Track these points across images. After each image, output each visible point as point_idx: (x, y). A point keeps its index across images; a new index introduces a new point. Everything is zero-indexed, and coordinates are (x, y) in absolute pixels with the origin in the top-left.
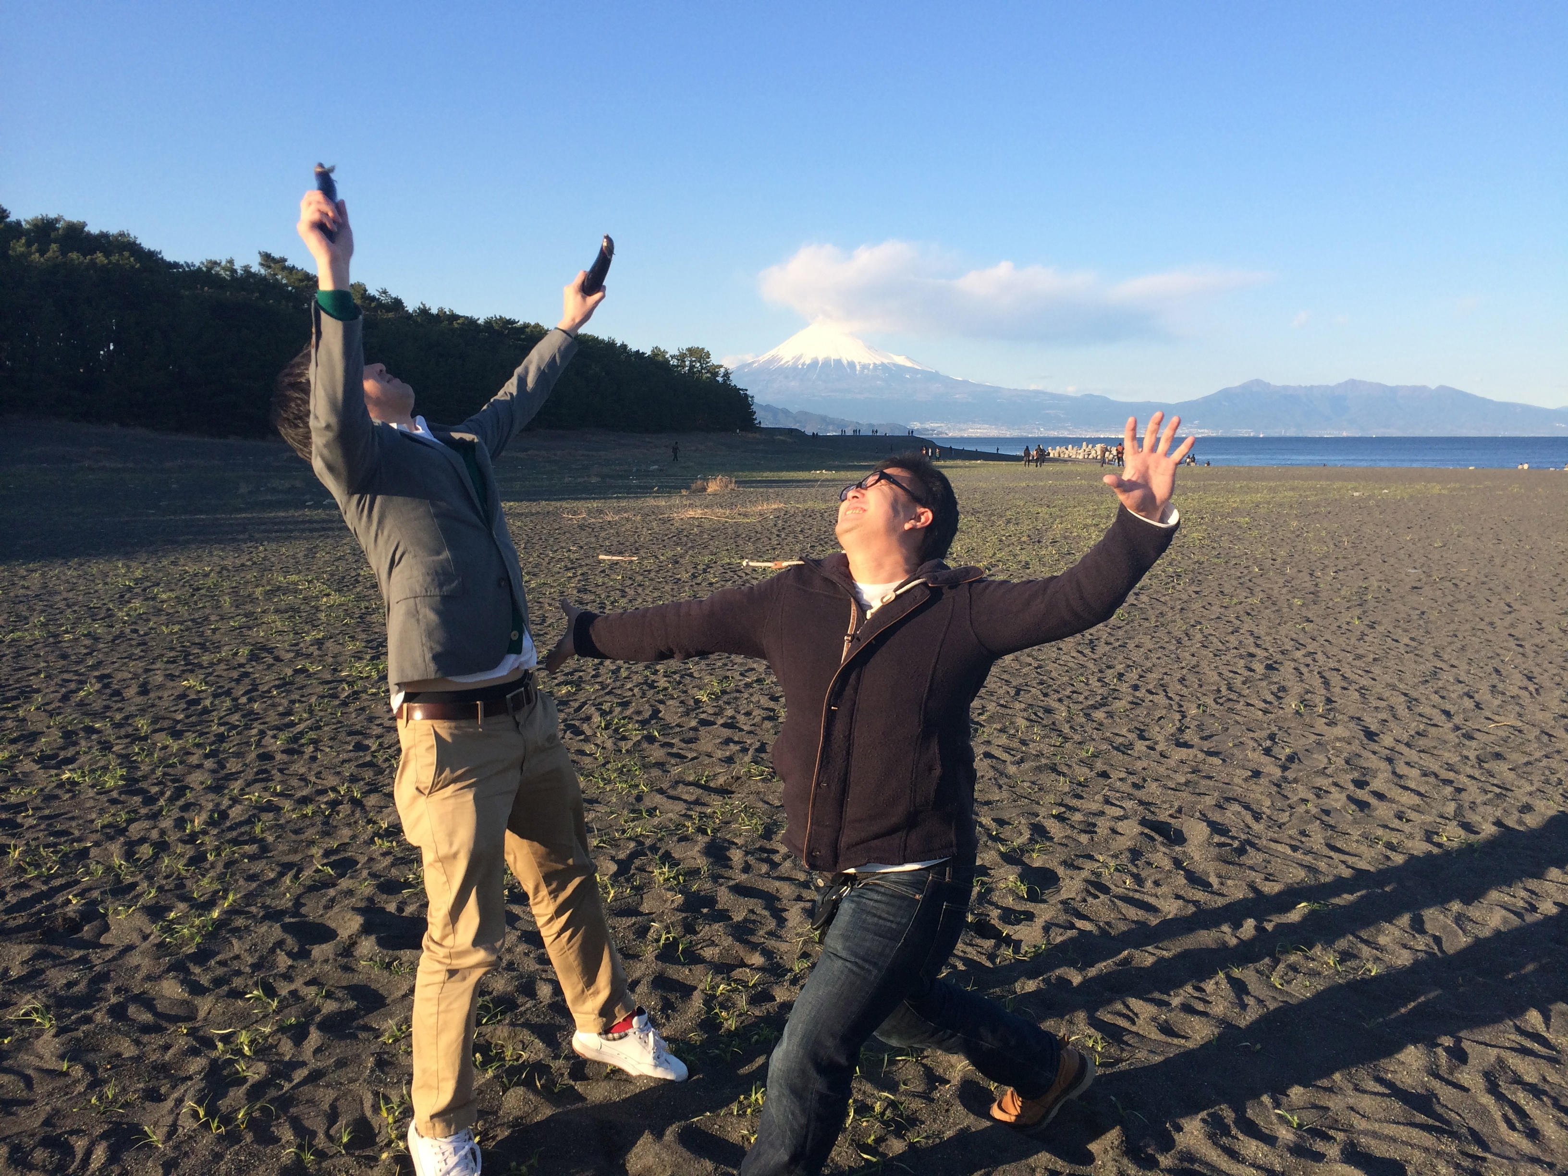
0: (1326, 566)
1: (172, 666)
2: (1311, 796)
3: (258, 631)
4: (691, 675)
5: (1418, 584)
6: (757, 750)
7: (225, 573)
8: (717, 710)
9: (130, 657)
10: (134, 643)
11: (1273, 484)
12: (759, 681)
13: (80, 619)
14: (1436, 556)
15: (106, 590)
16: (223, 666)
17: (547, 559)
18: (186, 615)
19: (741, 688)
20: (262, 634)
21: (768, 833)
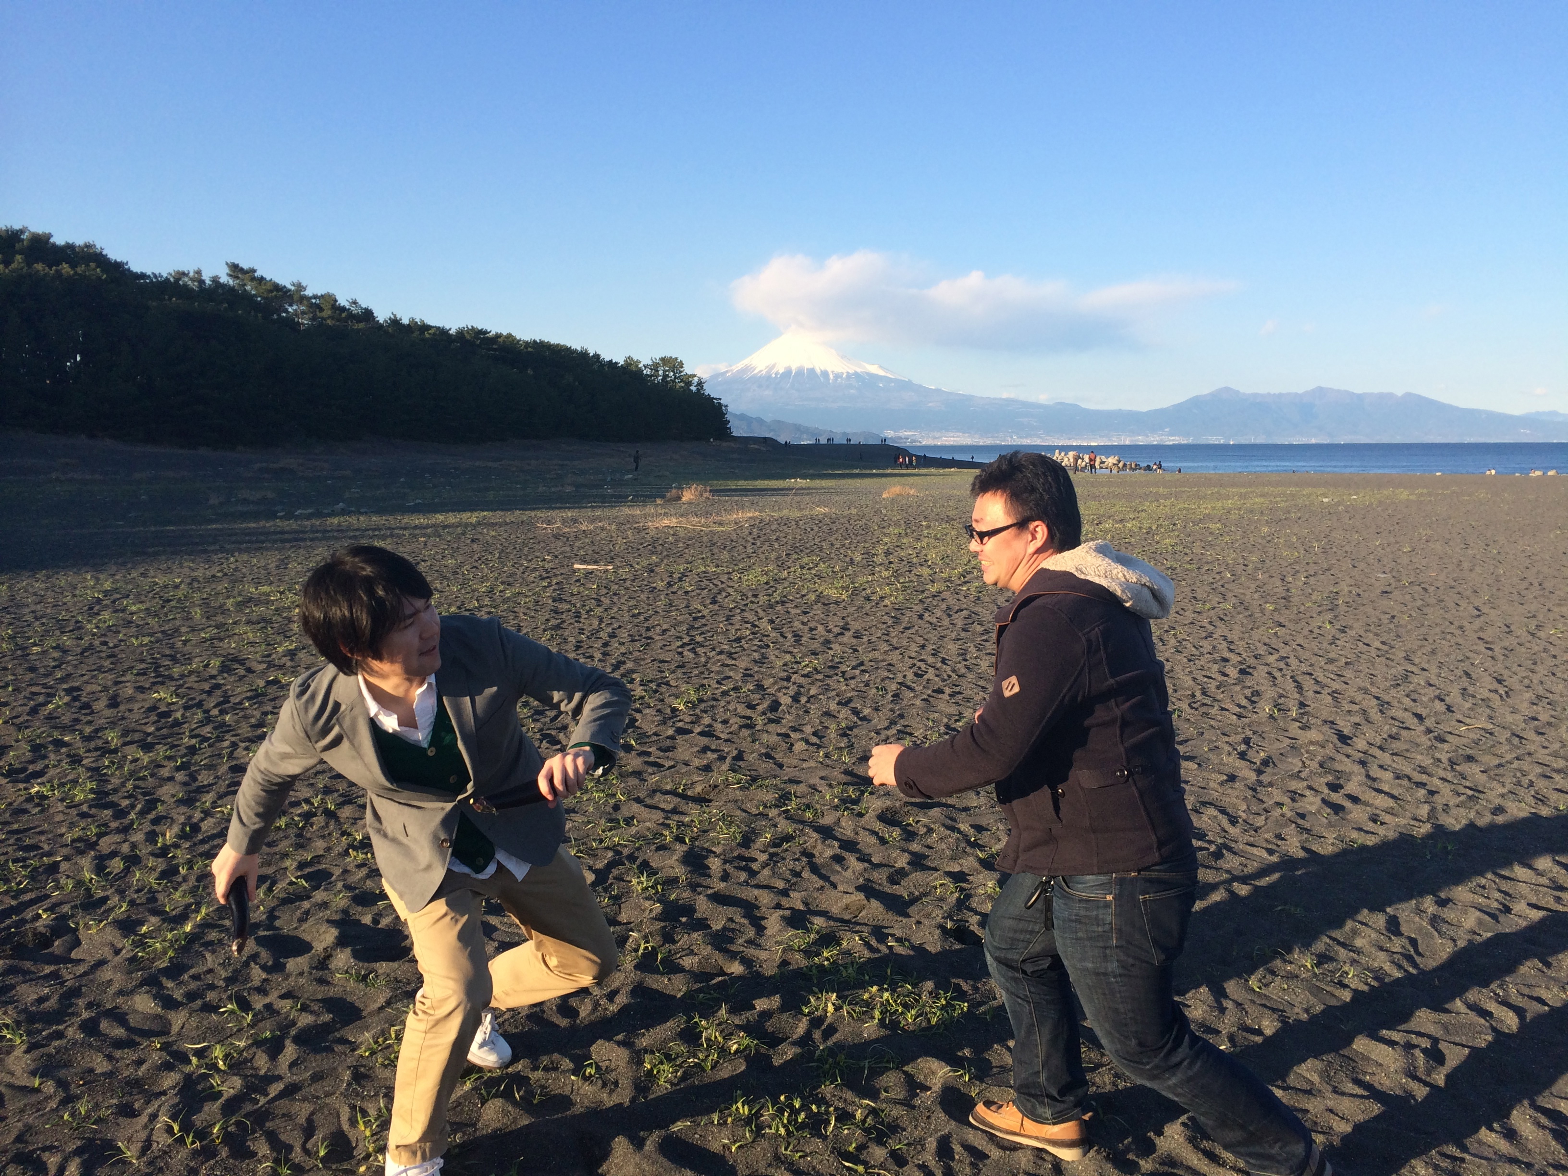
0: (1298, 572)
1: (142, 678)
2: (1286, 800)
3: (229, 643)
4: (667, 684)
5: (1388, 589)
6: (734, 758)
7: (195, 585)
8: (694, 718)
9: (99, 669)
10: (103, 655)
11: (1243, 491)
12: (736, 689)
13: (48, 631)
14: (1405, 560)
15: (75, 604)
16: (193, 678)
17: (521, 569)
18: (156, 627)
19: (718, 696)
20: (233, 645)
21: (747, 841)
